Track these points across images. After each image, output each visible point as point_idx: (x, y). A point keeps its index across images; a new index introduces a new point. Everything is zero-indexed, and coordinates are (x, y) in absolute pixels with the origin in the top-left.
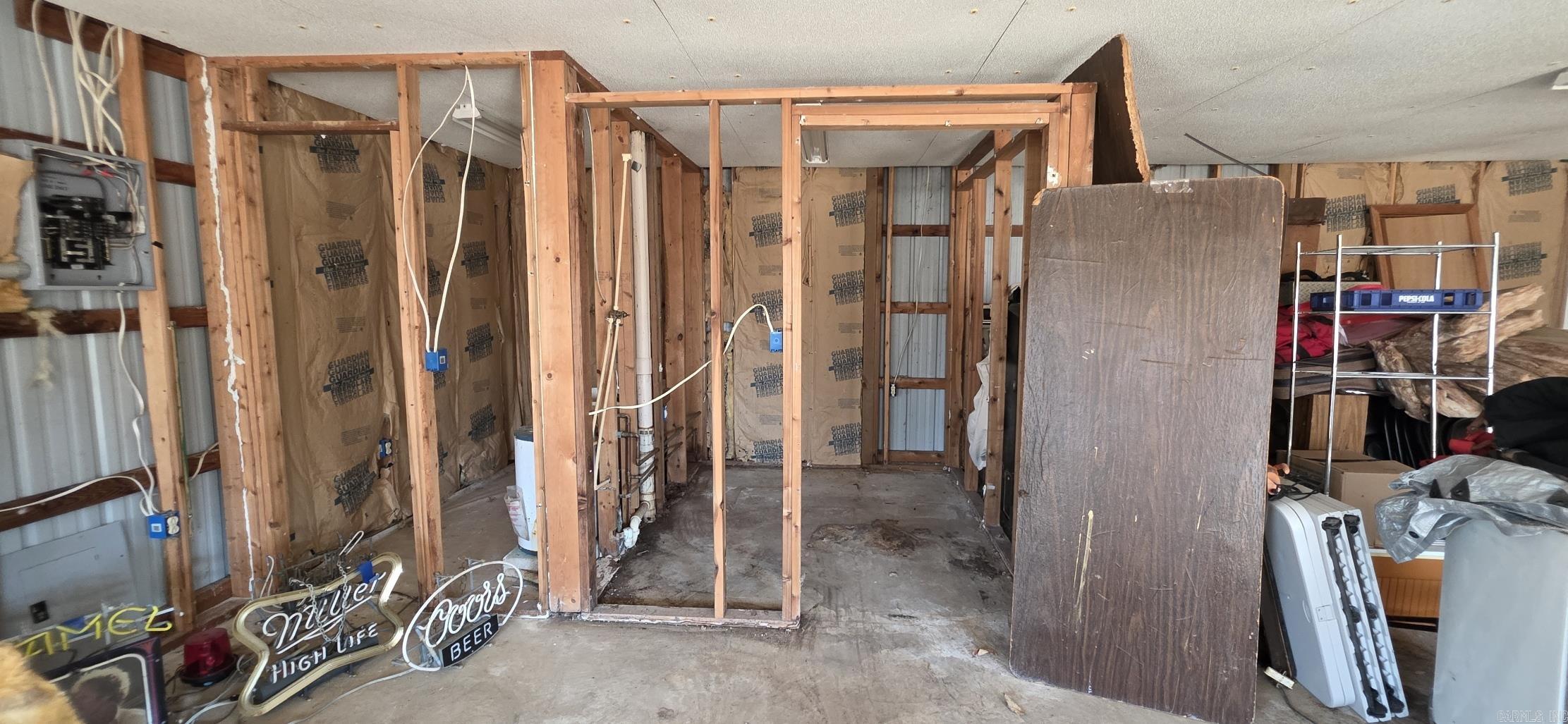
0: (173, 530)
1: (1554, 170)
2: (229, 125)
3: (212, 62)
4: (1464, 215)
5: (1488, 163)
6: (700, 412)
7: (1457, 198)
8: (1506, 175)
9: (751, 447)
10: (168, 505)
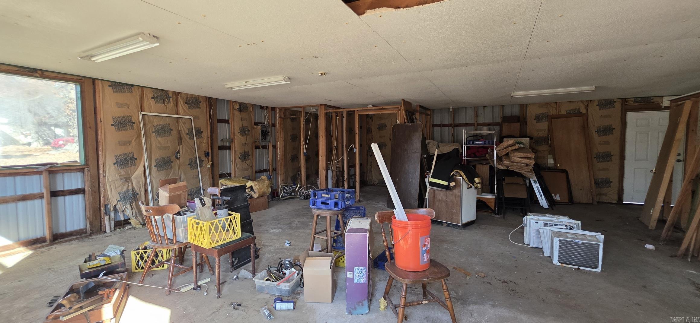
0: (271, 178)
1: (615, 102)
2: (280, 117)
3: (278, 108)
4: (582, 117)
5: (591, 101)
6: (365, 172)
7: (581, 112)
8: (597, 104)
9: (377, 181)
10: (271, 175)
